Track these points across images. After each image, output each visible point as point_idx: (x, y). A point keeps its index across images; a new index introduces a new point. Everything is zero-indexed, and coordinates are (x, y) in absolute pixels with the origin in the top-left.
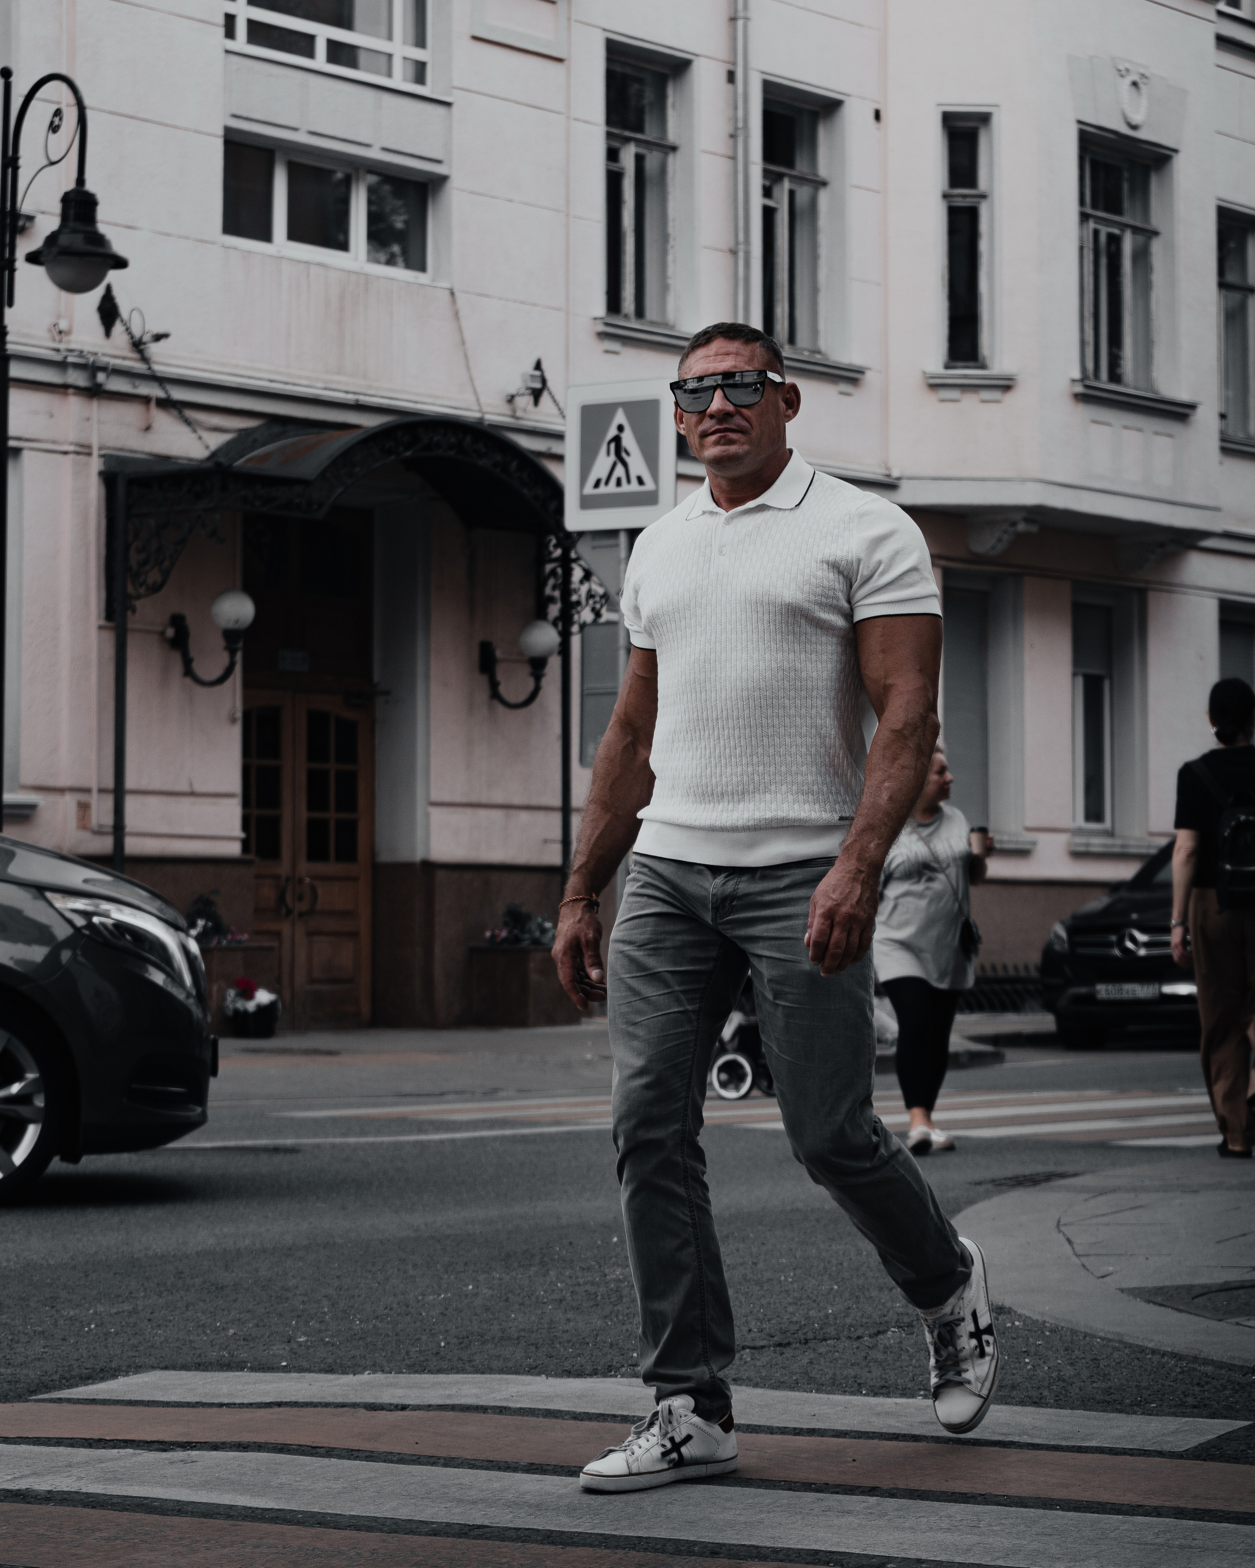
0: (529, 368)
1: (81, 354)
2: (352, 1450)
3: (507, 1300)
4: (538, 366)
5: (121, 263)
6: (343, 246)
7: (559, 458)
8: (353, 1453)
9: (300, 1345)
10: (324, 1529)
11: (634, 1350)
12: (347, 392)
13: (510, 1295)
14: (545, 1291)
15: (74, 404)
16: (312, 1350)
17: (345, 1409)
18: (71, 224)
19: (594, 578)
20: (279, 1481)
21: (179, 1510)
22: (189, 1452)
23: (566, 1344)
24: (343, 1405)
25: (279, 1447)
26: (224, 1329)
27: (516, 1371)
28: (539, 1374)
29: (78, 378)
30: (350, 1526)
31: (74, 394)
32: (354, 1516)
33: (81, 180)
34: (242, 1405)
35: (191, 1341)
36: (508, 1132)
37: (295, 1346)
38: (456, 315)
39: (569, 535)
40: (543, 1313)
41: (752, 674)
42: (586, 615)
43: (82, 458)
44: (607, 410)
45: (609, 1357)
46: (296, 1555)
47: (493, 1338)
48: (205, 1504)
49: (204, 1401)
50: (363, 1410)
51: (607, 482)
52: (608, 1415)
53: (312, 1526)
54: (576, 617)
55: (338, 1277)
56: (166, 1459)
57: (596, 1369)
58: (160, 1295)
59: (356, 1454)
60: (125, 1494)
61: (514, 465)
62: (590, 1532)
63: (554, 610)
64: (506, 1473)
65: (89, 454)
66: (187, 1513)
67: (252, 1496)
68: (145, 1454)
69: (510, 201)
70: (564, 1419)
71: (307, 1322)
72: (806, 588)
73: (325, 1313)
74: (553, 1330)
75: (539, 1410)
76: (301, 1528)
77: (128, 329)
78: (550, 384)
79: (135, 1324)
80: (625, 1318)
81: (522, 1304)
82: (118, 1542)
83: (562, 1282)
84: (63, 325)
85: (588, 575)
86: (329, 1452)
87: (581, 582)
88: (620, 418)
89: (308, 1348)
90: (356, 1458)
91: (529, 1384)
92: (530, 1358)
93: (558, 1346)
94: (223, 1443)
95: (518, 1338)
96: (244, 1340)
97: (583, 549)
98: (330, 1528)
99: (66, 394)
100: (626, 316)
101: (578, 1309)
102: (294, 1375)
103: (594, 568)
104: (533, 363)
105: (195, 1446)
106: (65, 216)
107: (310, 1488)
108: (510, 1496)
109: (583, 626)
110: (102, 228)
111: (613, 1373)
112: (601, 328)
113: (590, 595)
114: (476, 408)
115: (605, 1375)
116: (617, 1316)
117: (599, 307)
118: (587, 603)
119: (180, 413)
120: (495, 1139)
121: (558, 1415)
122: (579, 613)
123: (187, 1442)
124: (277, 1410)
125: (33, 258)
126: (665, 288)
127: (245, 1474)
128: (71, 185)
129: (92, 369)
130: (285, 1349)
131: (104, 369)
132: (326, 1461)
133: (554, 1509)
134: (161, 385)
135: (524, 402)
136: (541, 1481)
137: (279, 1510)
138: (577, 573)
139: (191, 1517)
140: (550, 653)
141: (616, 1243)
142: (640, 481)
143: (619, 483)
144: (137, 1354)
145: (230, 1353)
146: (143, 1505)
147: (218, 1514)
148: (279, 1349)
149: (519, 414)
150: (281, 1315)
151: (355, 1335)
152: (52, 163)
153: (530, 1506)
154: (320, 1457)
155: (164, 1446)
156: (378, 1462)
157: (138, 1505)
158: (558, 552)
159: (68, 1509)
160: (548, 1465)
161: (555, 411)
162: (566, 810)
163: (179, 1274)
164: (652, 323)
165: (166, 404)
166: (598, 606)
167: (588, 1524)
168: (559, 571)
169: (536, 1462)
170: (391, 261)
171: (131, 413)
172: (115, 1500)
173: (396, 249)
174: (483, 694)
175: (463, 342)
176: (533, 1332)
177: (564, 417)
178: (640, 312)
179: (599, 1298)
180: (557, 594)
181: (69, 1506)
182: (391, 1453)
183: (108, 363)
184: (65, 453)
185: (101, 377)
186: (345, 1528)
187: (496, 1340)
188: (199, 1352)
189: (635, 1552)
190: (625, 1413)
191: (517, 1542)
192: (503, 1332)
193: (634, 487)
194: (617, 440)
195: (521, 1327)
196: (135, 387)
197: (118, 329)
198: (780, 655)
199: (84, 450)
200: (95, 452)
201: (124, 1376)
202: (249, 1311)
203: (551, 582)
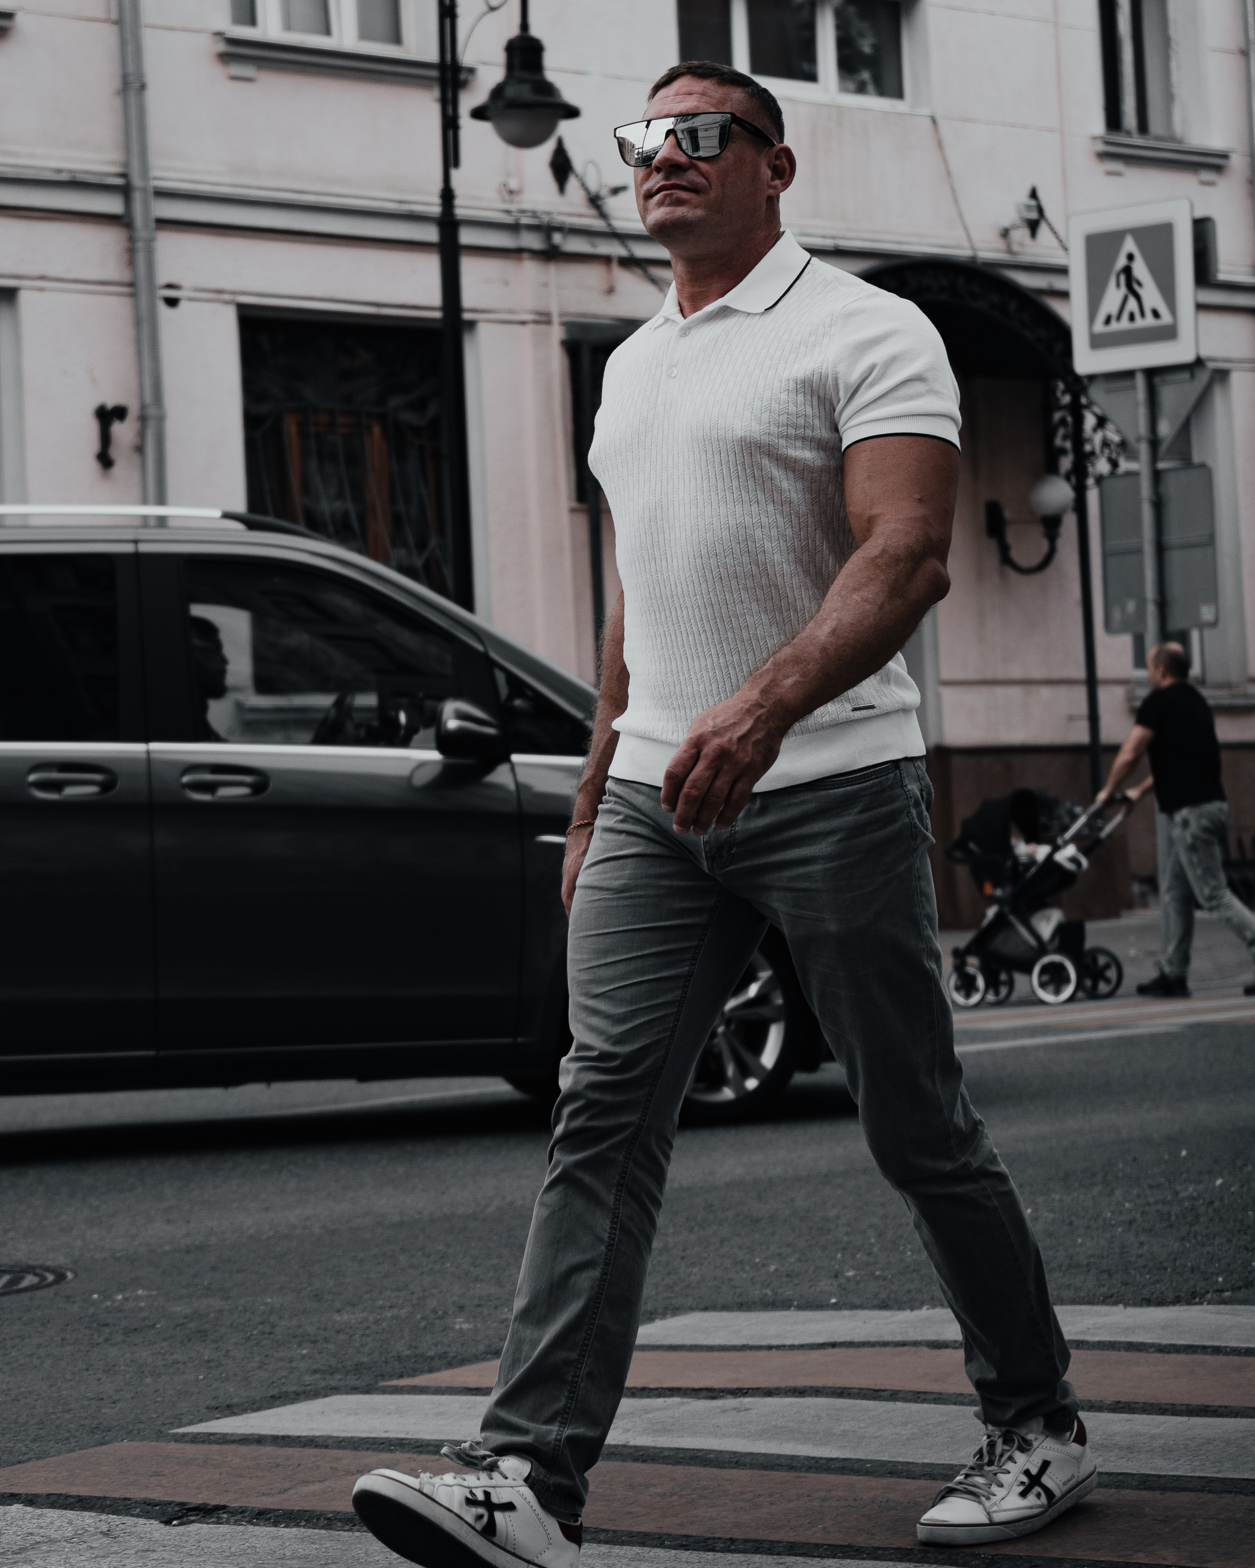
0: (1023, 197)
1: (534, 214)
2: (919, 1393)
3: (1071, 1224)
4: (1034, 194)
5: (572, 112)
6: (811, 77)
7: (1064, 295)
8: (920, 1395)
9: (849, 1279)
10: (896, 1479)
11: (1218, 1275)
12: (824, 237)
13: (1073, 1218)
14: (1113, 1213)
15: (530, 268)
16: (862, 1285)
17: (905, 1348)
18: (518, 74)
19: (1110, 426)
20: (842, 1428)
21: (737, 1462)
22: (741, 1399)
23: (1142, 1270)
24: (903, 1344)
25: (839, 1391)
26: (764, 1265)
27: (1091, 1301)
28: (1115, 1304)
29: (532, 241)
30: (924, 1475)
31: (530, 259)
32: (928, 1464)
33: (524, 25)
34: (792, 1347)
35: (730, 1280)
36: (1051, 1039)
37: (843, 1281)
38: (940, 144)
39: (1077, 379)
40: (1113, 1237)
41: (704, 535)
42: (1102, 466)
43: (542, 328)
44: (1113, 239)
45: (1192, 1283)
46: (869, 1508)
47: (1060, 1266)
48: (764, 1454)
49: (751, 1343)
50: (925, 1349)
51: (1119, 317)
52: (1198, 1347)
53: (882, 1475)
54: (1090, 469)
55: (883, 1205)
56: (717, 1407)
57: (1179, 1297)
58: (691, 1230)
59: (922, 1397)
60: (676, 1445)
61: (1013, 306)
62: (1190, 1475)
63: (1066, 463)
64: (1091, 1414)
65: (549, 323)
66: (745, 1465)
67: (814, 1445)
68: (694, 1403)
69: (992, 14)
70: (1148, 1352)
71: (853, 1256)
72: (765, 416)
73: (872, 1245)
74: (1125, 1255)
75: (1120, 1343)
76: (871, 1478)
77: (584, 186)
78: (1048, 212)
79: (667, 1263)
80: (1205, 1239)
81: (1088, 1227)
82: (675, 1498)
83: (1130, 1201)
84: (513, 184)
85: (1102, 422)
86: (894, 1396)
87: (1095, 430)
88: (1129, 245)
89: (858, 1283)
90: (924, 1401)
91: (1106, 1315)
92: (1104, 1286)
93: (1133, 1272)
94: (777, 1389)
95: (1088, 1265)
96: (788, 1276)
97: (1096, 392)
98: (903, 1477)
99: (520, 259)
100: (1128, 133)
101: (1151, 1231)
102: (846, 1313)
103: (1110, 413)
104: (1027, 191)
105: (746, 1393)
106: (510, 66)
107: (876, 1434)
108: (1098, 1438)
109: (1099, 480)
110: (551, 75)
111: (1197, 1300)
112: (1101, 147)
113: (1105, 444)
114: (966, 244)
115: (1189, 1303)
116: (1195, 1237)
117: (1097, 124)
118: (1102, 452)
119: (646, 272)
120: (1037, 1048)
121: (1142, 1348)
122: (1093, 465)
123: (737, 1389)
124: (830, 1351)
125: (479, 114)
126: (1169, 97)
127: (804, 1421)
128: (514, 31)
129: (547, 229)
130: (832, 1284)
131: (560, 229)
132: (890, 1405)
133: (1148, 1451)
134: (623, 243)
135: (1021, 235)
136: (1130, 1420)
137: (845, 1459)
138: (1090, 421)
139: (751, 1469)
140: (1064, 510)
141: (1184, 1158)
142: (1156, 314)
143: (1132, 317)
144: (673, 1295)
145: (773, 1291)
146: (697, 1457)
147: (779, 1465)
148: (825, 1284)
149: (1015, 248)
150: (824, 1248)
151: (907, 1267)
152: (492, 9)
153: (1120, 1449)
154: (884, 1400)
155: (712, 1393)
156: (947, 1404)
157: (692, 1458)
158: (1066, 399)
159: (618, 1463)
160: (1136, 1403)
161: (1054, 242)
162: (1092, 682)
163: (709, 1207)
164: (1158, 138)
165: (629, 263)
166: (1114, 456)
167: (1187, 1467)
168: (1069, 419)
169: (1123, 1400)
170: (861, 89)
171: (592, 274)
172: (666, 1453)
173: (866, 75)
174: (992, 559)
175: (949, 173)
176: (1103, 1257)
177: (1066, 249)
178: (1143, 127)
179: (1173, 1218)
180: (1068, 445)
181: (617, 1460)
182: (962, 1394)
183: (563, 223)
184: (523, 323)
185: (557, 238)
186: (919, 1477)
187: (1064, 1268)
188: (738, 1291)
189: (1242, 1496)
190: (1216, 1344)
191: (1111, 1489)
192: (1071, 1258)
193: (1149, 321)
194: (1127, 271)
195: (1090, 1252)
196: (594, 245)
197: (572, 183)
198: (738, 508)
199: (543, 319)
200: (556, 319)
201: (661, 1319)
202: (789, 1245)
203: (1061, 432)
